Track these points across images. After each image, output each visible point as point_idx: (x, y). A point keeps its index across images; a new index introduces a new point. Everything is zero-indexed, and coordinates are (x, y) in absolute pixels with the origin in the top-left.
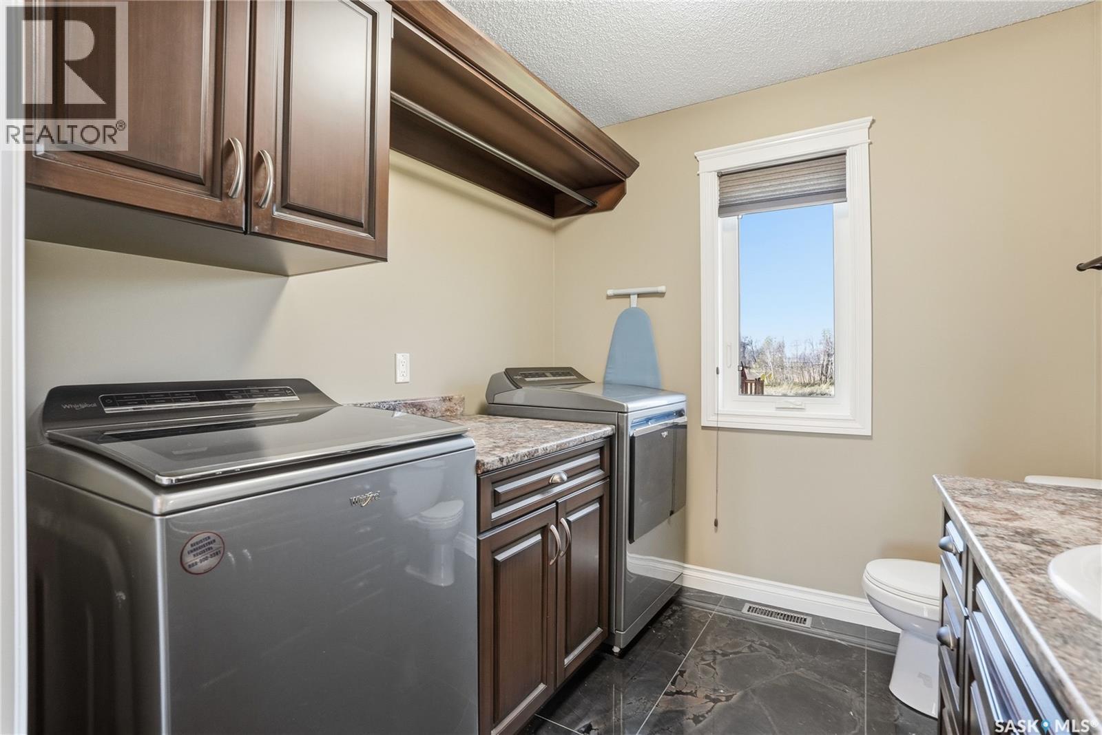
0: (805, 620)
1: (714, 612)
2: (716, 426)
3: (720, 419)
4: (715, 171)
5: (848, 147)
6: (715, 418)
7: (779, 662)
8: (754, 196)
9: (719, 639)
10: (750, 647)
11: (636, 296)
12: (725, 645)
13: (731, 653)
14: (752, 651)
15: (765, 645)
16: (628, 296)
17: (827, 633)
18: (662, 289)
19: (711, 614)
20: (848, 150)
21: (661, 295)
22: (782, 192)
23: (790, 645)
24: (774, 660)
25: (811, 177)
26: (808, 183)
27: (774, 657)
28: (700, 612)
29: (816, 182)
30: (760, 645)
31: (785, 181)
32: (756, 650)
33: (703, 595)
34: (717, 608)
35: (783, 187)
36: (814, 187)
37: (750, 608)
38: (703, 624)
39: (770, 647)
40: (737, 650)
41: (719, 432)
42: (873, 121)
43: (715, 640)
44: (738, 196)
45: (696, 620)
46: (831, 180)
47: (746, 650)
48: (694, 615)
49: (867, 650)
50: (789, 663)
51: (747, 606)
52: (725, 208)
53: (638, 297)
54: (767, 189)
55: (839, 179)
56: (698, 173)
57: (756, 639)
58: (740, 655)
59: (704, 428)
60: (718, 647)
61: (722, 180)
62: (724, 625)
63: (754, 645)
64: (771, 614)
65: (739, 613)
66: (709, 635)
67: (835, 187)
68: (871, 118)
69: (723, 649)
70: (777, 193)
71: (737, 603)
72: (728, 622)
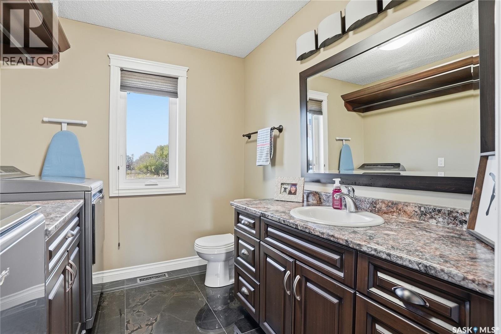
0: (165, 275)
1: (125, 289)
2: (118, 196)
3: (120, 192)
4: (119, 67)
5: (179, 76)
6: (117, 192)
7: (166, 295)
8: (139, 85)
9: (135, 299)
10: (151, 295)
11: (67, 124)
12: (140, 300)
13: (145, 302)
14: (153, 297)
15: (156, 292)
16: (60, 123)
17: (176, 276)
18: (85, 122)
19: (124, 290)
20: (179, 78)
21: (84, 125)
22: (152, 87)
23: (166, 287)
24: (163, 295)
25: (164, 84)
26: (163, 86)
27: (163, 294)
28: (118, 292)
29: (166, 87)
30: (154, 292)
31: (153, 83)
32: (154, 295)
33: (114, 283)
34: (125, 286)
35: (152, 85)
36: (165, 89)
37: (140, 280)
38: (124, 296)
39: (159, 291)
40: (146, 300)
41: (119, 199)
42: (188, 70)
43: (134, 300)
44: (131, 83)
45: (119, 296)
46: (172, 88)
47: (150, 297)
48: (116, 294)
49: (192, 276)
50: (169, 294)
51: (138, 280)
52: (123, 87)
53: (67, 125)
54: (145, 84)
55: (175, 88)
56: (110, 65)
57: (151, 291)
58: (149, 300)
59: (111, 197)
60: (137, 303)
61: (122, 73)
62: (134, 292)
63: (151, 294)
64: (147, 279)
65: (137, 284)
66: (129, 300)
67: (174, 91)
68: (188, 68)
69: (140, 302)
70: (150, 87)
71: (134, 280)
72: (134, 290)
